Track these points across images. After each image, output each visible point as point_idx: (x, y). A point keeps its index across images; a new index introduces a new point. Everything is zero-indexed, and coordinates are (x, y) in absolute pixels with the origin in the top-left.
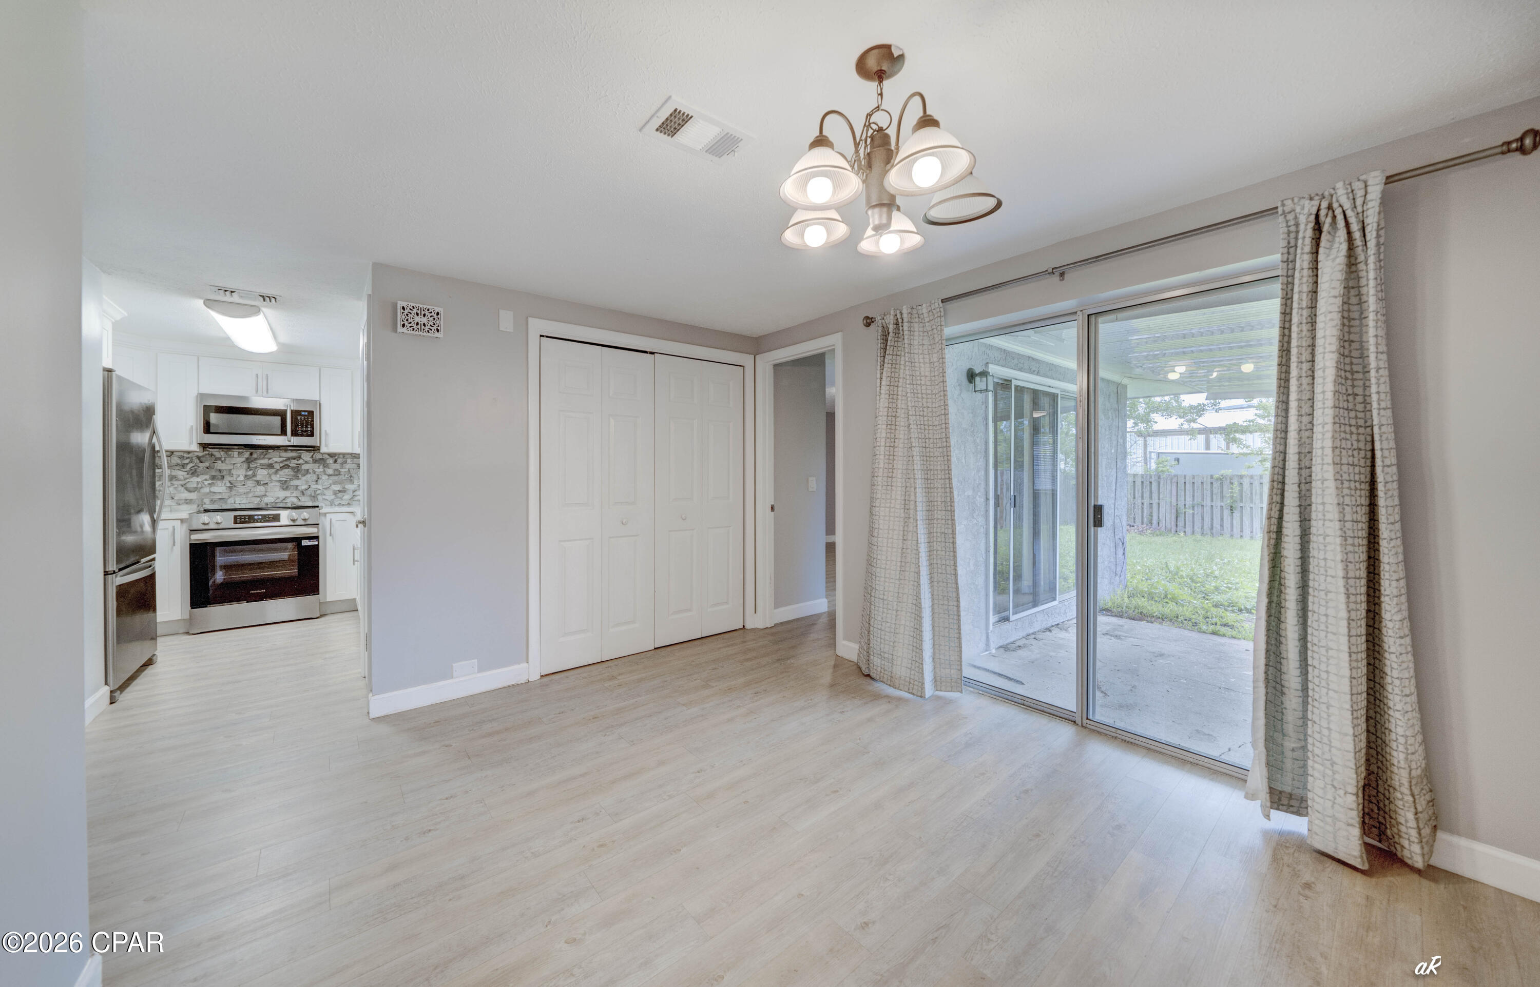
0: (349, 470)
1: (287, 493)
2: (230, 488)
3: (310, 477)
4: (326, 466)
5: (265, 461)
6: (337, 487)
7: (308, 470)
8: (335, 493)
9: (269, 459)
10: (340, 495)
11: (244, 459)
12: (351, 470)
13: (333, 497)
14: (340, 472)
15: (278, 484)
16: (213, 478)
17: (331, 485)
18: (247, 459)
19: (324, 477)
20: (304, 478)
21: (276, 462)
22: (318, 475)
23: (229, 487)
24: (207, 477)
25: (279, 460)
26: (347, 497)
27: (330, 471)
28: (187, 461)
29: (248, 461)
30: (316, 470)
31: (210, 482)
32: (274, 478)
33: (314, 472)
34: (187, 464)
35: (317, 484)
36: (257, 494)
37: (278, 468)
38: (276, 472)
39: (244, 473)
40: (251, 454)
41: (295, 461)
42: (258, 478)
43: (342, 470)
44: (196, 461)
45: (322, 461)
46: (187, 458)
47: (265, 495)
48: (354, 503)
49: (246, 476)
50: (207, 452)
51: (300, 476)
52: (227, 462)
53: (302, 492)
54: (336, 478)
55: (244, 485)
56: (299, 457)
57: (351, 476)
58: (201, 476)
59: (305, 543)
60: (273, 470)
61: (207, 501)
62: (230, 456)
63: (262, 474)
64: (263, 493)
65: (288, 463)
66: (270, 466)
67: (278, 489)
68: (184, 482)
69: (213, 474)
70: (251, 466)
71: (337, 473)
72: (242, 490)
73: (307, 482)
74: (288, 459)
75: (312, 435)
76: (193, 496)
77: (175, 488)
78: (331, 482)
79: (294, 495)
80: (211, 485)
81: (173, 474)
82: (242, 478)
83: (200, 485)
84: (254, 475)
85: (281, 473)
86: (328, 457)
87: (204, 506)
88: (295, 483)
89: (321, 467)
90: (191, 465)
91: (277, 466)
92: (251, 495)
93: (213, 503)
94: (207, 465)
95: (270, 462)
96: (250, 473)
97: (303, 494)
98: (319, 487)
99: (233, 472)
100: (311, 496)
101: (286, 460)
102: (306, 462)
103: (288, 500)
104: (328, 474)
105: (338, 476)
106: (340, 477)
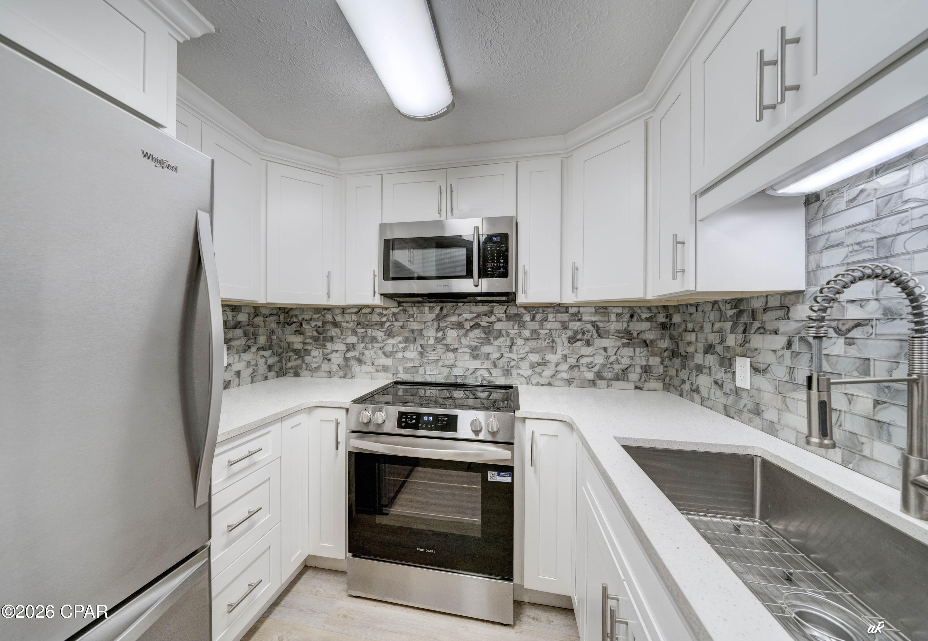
0: (550, 333)
1: (476, 364)
2: (421, 354)
3: (503, 341)
4: (522, 325)
5: (454, 319)
6: (535, 358)
7: (501, 330)
8: (533, 366)
9: (459, 315)
10: (538, 370)
11: (434, 316)
12: (554, 332)
13: (530, 372)
14: (539, 334)
15: (468, 350)
16: (406, 340)
17: (527, 353)
18: (437, 316)
19: (520, 342)
20: (496, 343)
21: (466, 320)
22: (512, 339)
23: (421, 353)
24: (401, 339)
25: (467, 316)
26: (548, 373)
27: (526, 333)
28: (384, 319)
29: (439, 318)
30: (510, 331)
31: (403, 345)
32: (464, 341)
33: (508, 334)
34: (385, 322)
35: (510, 352)
36: (447, 363)
37: (468, 328)
38: (466, 335)
39: (434, 335)
40: (441, 309)
41: (486, 319)
42: (448, 341)
43: (541, 331)
44: (392, 318)
45: (516, 318)
46: (385, 315)
47: (454, 365)
48: (557, 383)
49: (436, 338)
50: (401, 308)
51: (492, 339)
52: (418, 320)
53: (494, 362)
54: (534, 343)
55: (434, 350)
56: (491, 312)
57: (553, 341)
58: (396, 338)
59: (493, 476)
60: (464, 331)
61: (400, 369)
62: (422, 313)
63: (452, 333)
64: (451, 362)
65: (477, 321)
66: (460, 325)
67: (467, 357)
68: (383, 345)
69: (407, 334)
70: (441, 325)
71: (535, 335)
72: (432, 357)
73: (499, 348)
74: (479, 315)
75: (505, 274)
76: (388, 362)
77: (375, 352)
78: (527, 349)
79: (485, 366)
80: (405, 349)
81: (374, 334)
82: (432, 341)
83: (395, 349)
84: (444, 338)
85: (471, 334)
86: (524, 311)
87: (399, 375)
88: (486, 349)
89: (516, 327)
90: (388, 324)
91: (467, 326)
92: (441, 363)
93: (406, 373)
94: (400, 324)
95: (460, 319)
96: (440, 334)
97: (495, 366)
98: (514, 356)
99: (425, 333)
100: (503, 368)
101: (476, 317)
102: (499, 320)
103: (478, 374)
104: (524, 336)
105: (537, 341)
106: (540, 342)
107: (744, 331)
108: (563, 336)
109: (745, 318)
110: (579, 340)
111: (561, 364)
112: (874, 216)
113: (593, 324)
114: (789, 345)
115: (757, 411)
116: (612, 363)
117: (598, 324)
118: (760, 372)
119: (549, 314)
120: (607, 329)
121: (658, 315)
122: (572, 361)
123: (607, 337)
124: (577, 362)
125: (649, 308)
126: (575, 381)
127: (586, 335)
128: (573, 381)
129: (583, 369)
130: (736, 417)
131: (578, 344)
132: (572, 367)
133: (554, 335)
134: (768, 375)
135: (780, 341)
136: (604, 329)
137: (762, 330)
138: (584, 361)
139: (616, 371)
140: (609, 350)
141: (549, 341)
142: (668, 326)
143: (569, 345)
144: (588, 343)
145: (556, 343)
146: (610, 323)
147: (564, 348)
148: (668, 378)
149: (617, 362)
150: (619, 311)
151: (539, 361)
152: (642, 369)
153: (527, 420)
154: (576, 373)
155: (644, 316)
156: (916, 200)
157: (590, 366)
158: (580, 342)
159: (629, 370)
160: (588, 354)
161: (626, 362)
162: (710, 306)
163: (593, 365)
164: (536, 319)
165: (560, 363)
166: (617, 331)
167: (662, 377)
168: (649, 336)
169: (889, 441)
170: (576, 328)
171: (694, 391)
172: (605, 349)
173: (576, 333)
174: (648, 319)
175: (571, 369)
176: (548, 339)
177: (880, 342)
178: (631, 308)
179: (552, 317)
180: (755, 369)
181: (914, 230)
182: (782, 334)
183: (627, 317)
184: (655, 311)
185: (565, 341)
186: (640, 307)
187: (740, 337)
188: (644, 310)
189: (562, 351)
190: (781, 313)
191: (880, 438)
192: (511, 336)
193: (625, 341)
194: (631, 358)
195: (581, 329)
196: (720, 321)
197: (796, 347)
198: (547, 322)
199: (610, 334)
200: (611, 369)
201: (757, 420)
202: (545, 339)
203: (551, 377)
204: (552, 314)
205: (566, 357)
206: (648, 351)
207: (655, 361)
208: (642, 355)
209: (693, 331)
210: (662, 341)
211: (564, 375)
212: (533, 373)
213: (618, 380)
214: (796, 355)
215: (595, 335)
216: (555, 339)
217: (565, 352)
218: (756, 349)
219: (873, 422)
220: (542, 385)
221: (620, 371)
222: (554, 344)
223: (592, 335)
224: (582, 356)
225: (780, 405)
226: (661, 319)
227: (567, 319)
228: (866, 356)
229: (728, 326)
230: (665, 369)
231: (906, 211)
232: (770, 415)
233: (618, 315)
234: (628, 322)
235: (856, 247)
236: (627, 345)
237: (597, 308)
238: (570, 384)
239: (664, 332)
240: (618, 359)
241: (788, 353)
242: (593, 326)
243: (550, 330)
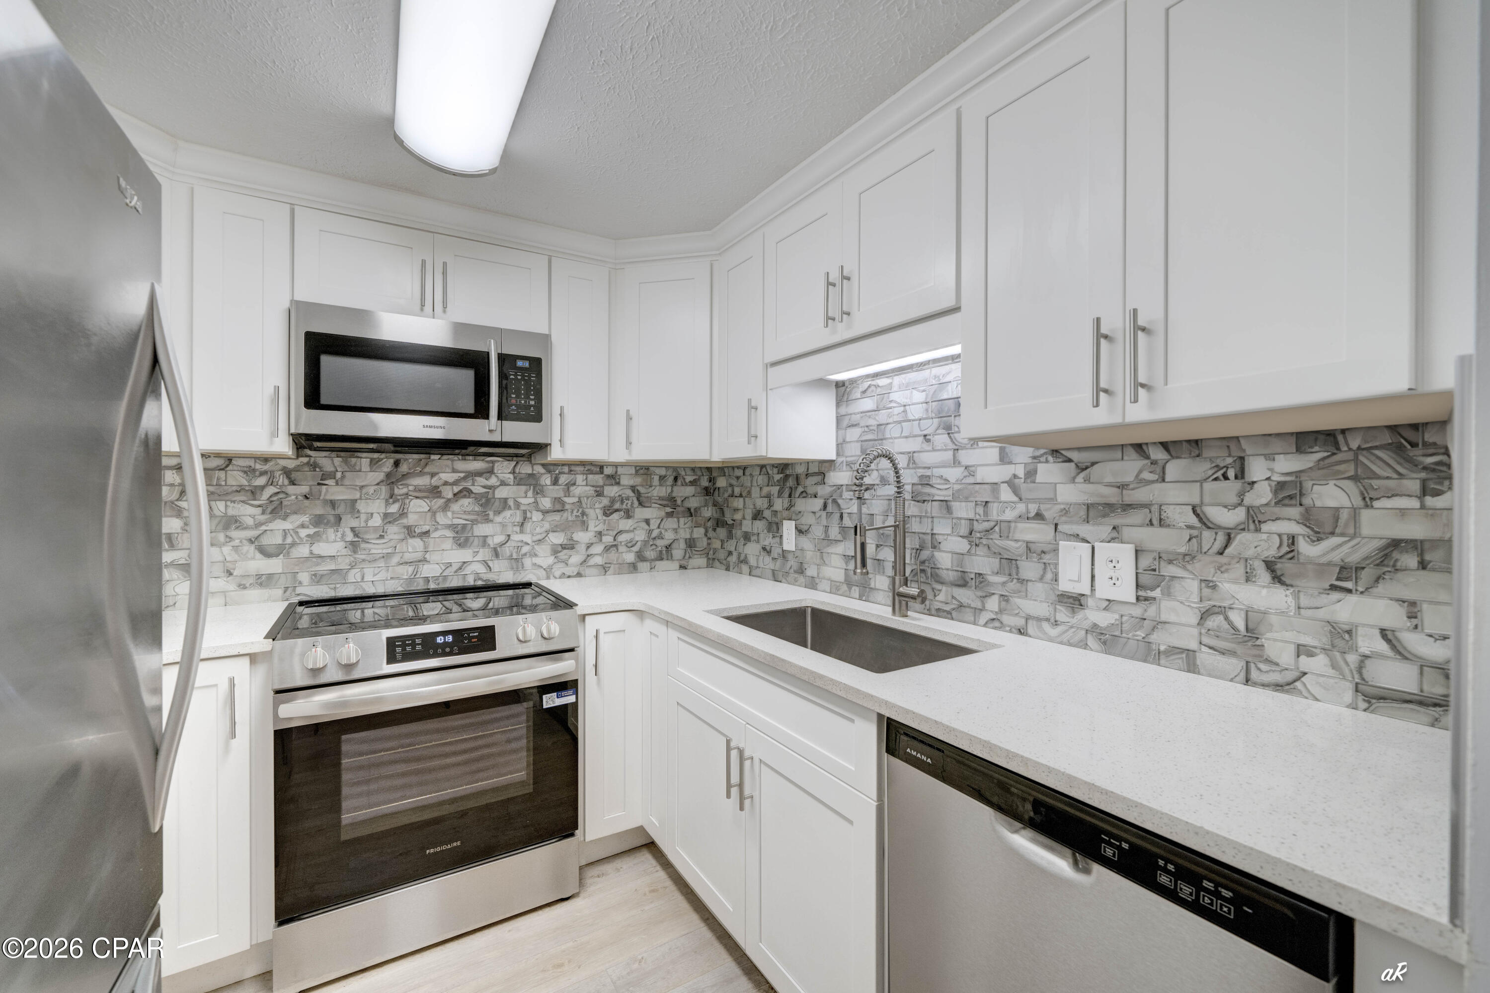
0: (580, 501)
1: (465, 555)
2: (354, 546)
3: (510, 516)
4: (539, 491)
5: (423, 481)
6: (558, 539)
7: (505, 500)
8: (556, 551)
9: (433, 475)
10: (563, 555)
11: (380, 476)
12: (584, 500)
13: (551, 560)
14: (563, 504)
15: (449, 533)
16: (318, 521)
17: (547, 532)
18: (388, 475)
19: (536, 516)
20: (498, 519)
21: (446, 483)
22: (525, 512)
23: (352, 543)
24: (305, 519)
25: (450, 477)
26: (576, 559)
27: (546, 503)
28: (261, 481)
29: (391, 480)
30: (520, 500)
31: (311, 531)
32: (442, 519)
33: (518, 505)
34: (263, 488)
35: (522, 532)
36: (408, 557)
37: (450, 496)
38: (445, 508)
39: (383, 510)
40: (397, 464)
41: (481, 481)
42: (411, 519)
43: (566, 500)
44: (282, 480)
45: (531, 481)
46: (263, 473)
47: (424, 560)
48: (588, 571)
49: (386, 515)
50: (305, 460)
51: (491, 513)
52: (346, 482)
53: (495, 550)
54: (556, 517)
55: (382, 537)
56: (491, 472)
57: (583, 514)
58: (293, 517)
59: (551, 701)
60: (441, 502)
61: (304, 577)
62: (353, 469)
63: (418, 507)
64: (419, 556)
65: (468, 484)
66: (435, 492)
67: (448, 544)
68: (255, 533)
69: (319, 511)
70: (396, 491)
71: (559, 506)
72: (377, 548)
73: (503, 525)
74: (472, 475)
75: (537, 417)
76: (274, 565)
77: (236, 548)
78: (547, 526)
79: (479, 557)
80: (313, 538)
81: (231, 512)
82: (377, 521)
83: (289, 540)
84: (403, 514)
85: (455, 507)
86: (542, 470)
87: (299, 590)
88: (482, 529)
89: (530, 494)
90: (271, 490)
91: (448, 492)
92: (395, 560)
93: (318, 582)
94: (304, 489)
95: (435, 481)
96: (394, 508)
97: (497, 555)
98: (527, 538)
99: (361, 506)
100: (511, 558)
101: (465, 478)
102: (503, 483)
103: (468, 570)
104: (542, 508)
105: (561, 513)
106: (565, 515)
107: (790, 496)
108: (597, 505)
109: (791, 482)
110: (617, 510)
111: (594, 545)
112: (875, 408)
113: (633, 488)
114: (825, 506)
115: (801, 571)
116: (654, 538)
117: (639, 488)
118: (803, 533)
119: (577, 476)
120: (649, 495)
121: (702, 477)
122: (608, 539)
123: (649, 505)
124: (615, 540)
125: (693, 469)
126: (612, 566)
127: (625, 504)
128: (609, 567)
129: (622, 549)
130: (784, 580)
131: (615, 516)
132: (607, 549)
133: (584, 506)
134: (809, 536)
135: (818, 503)
136: (646, 495)
137: (804, 494)
138: (623, 538)
139: (660, 548)
140: (652, 522)
141: (578, 514)
142: (712, 491)
143: (605, 518)
144: (628, 515)
145: (587, 515)
146: (653, 488)
147: (597, 522)
148: (711, 552)
149: (660, 537)
150: (663, 472)
151: (565, 542)
152: (686, 543)
153: (587, 618)
154: (613, 555)
155: (689, 479)
156: (896, 402)
157: (630, 545)
158: (618, 513)
159: (674, 546)
160: (627, 528)
161: (669, 536)
162: (758, 469)
163: (634, 542)
164: (560, 482)
165: (592, 544)
166: (661, 498)
167: (706, 551)
168: (693, 503)
169: (884, 573)
170: (612, 495)
171: (742, 562)
172: (647, 522)
173: (613, 501)
174: (693, 483)
175: (608, 550)
176: (576, 510)
177: (879, 501)
178: (675, 469)
179: (581, 479)
180: (800, 531)
181: (895, 422)
182: (820, 497)
183: (670, 480)
184: (699, 473)
185: (599, 512)
186: (684, 468)
187: (786, 501)
188: (689, 472)
189: (596, 526)
190: (818, 478)
191: (879, 572)
192: (523, 508)
193: (669, 510)
194: (676, 531)
195: (619, 496)
196: (768, 486)
197: (830, 508)
198: (575, 487)
199: (653, 501)
200: (654, 547)
201: (801, 579)
202: (573, 511)
203: (581, 564)
204: (582, 476)
205: (600, 534)
206: (692, 522)
207: (699, 532)
208: (686, 526)
209: (741, 496)
210: (706, 508)
211: (598, 560)
212: (556, 561)
213: (662, 559)
214: (829, 515)
215: (636, 503)
216: (586, 510)
217: (598, 529)
218: (800, 512)
219: (876, 561)
220: (569, 577)
221: (664, 549)
222: (585, 518)
223: (632, 503)
224: (620, 532)
225: (818, 562)
226: (705, 483)
227: (601, 483)
228: (872, 513)
229: (775, 490)
230: (709, 541)
231: (891, 408)
232: (811, 571)
233: (662, 478)
234: (672, 486)
235: (866, 429)
236: (670, 515)
237: (638, 468)
238: (606, 572)
239: (707, 498)
240: (661, 533)
241: (824, 514)
242: (633, 491)
243: (579, 498)
